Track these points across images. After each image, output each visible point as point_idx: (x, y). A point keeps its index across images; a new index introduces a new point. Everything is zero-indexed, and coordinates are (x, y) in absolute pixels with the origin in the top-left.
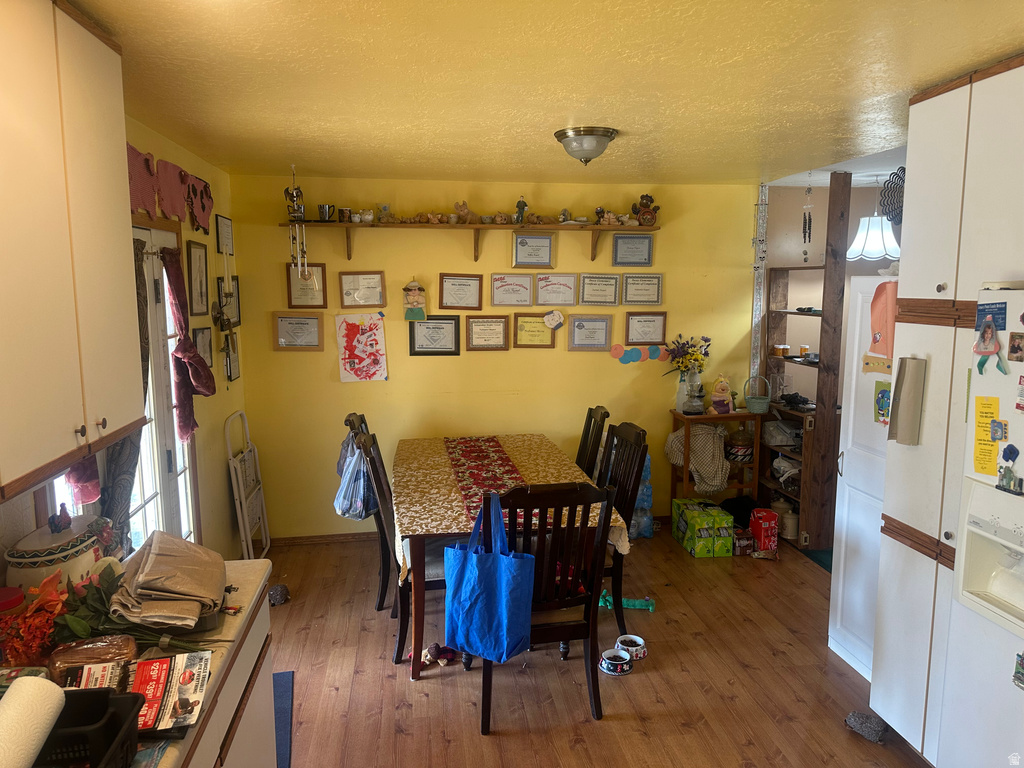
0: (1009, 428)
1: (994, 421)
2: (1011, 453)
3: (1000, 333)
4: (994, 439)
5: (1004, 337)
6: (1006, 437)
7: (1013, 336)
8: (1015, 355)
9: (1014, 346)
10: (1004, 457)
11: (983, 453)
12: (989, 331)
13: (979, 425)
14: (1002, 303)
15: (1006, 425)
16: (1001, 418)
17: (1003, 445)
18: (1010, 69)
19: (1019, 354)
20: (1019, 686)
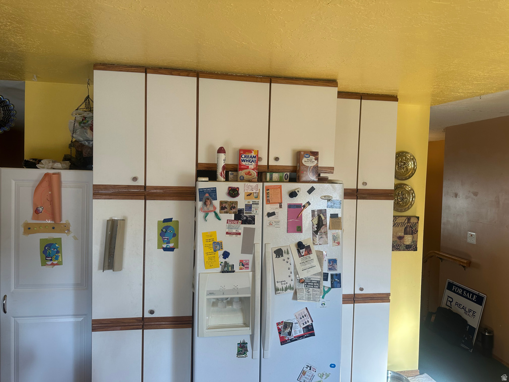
0: (223, 244)
1: (214, 243)
2: (226, 255)
3: (214, 202)
4: (215, 251)
5: (217, 203)
6: (222, 248)
7: (221, 203)
8: (223, 211)
9: (222, 207)
10: (223, 258)
11: (210, 259)
12: (209, 201)
13: (206, 246)
14: (214, 188)
15: (221, 243)
16: (218, 240)
17: (221, 253)
18: (180, 75)
19: (226, 210)
20: (242, 357)
